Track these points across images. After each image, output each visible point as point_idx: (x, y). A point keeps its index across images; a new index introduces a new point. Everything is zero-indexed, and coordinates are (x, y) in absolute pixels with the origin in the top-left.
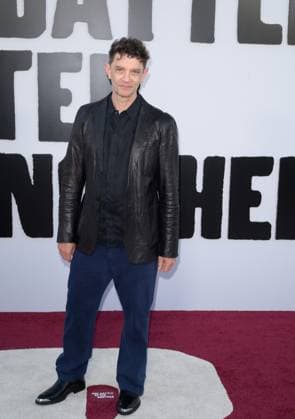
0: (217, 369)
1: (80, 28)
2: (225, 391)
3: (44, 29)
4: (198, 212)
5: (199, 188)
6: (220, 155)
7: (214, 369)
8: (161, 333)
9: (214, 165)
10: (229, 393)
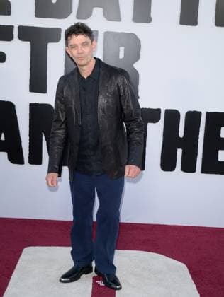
0: (189, 269)
1: (98, 12)
2: (194, 285)
3: (71, 12)
4: (180, 152)
5: (181, 134)
6: (198, 110)
7: (187, 269)
8: (149, 240)
9: (193, 117)
10: (198, 287)
